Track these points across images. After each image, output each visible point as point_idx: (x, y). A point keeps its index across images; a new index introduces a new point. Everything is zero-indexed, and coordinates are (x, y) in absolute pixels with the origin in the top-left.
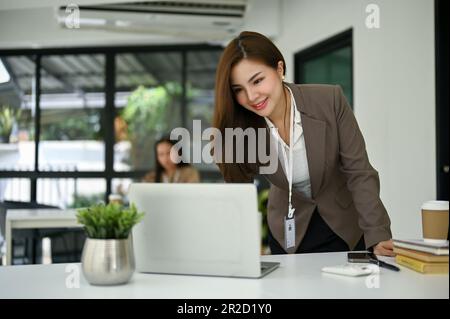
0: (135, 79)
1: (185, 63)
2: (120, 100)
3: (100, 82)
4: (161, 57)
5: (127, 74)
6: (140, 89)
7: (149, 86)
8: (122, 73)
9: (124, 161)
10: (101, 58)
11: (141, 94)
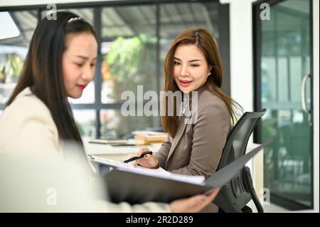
0: (116, 31)
2: (106, 48)
5: (109, 27)
6: (120, 40)
7: (126, 37)
8: (107, 26)
9: (109, 96)
11: (120, 43)
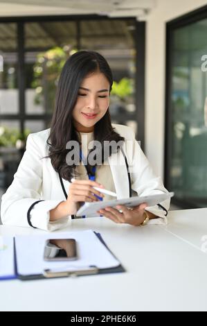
1: (79, 30)
3: (14, 44)
4: (59, 25)
8: (30, 37)
10: (14, 26)
